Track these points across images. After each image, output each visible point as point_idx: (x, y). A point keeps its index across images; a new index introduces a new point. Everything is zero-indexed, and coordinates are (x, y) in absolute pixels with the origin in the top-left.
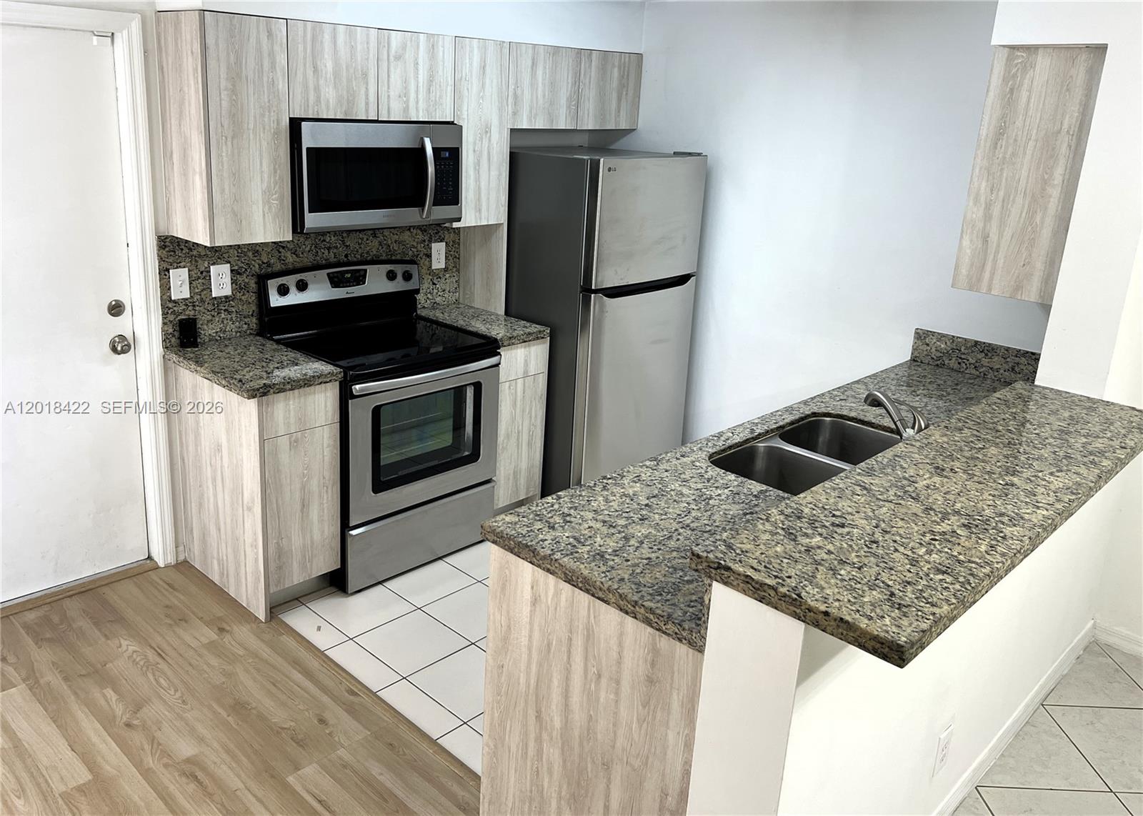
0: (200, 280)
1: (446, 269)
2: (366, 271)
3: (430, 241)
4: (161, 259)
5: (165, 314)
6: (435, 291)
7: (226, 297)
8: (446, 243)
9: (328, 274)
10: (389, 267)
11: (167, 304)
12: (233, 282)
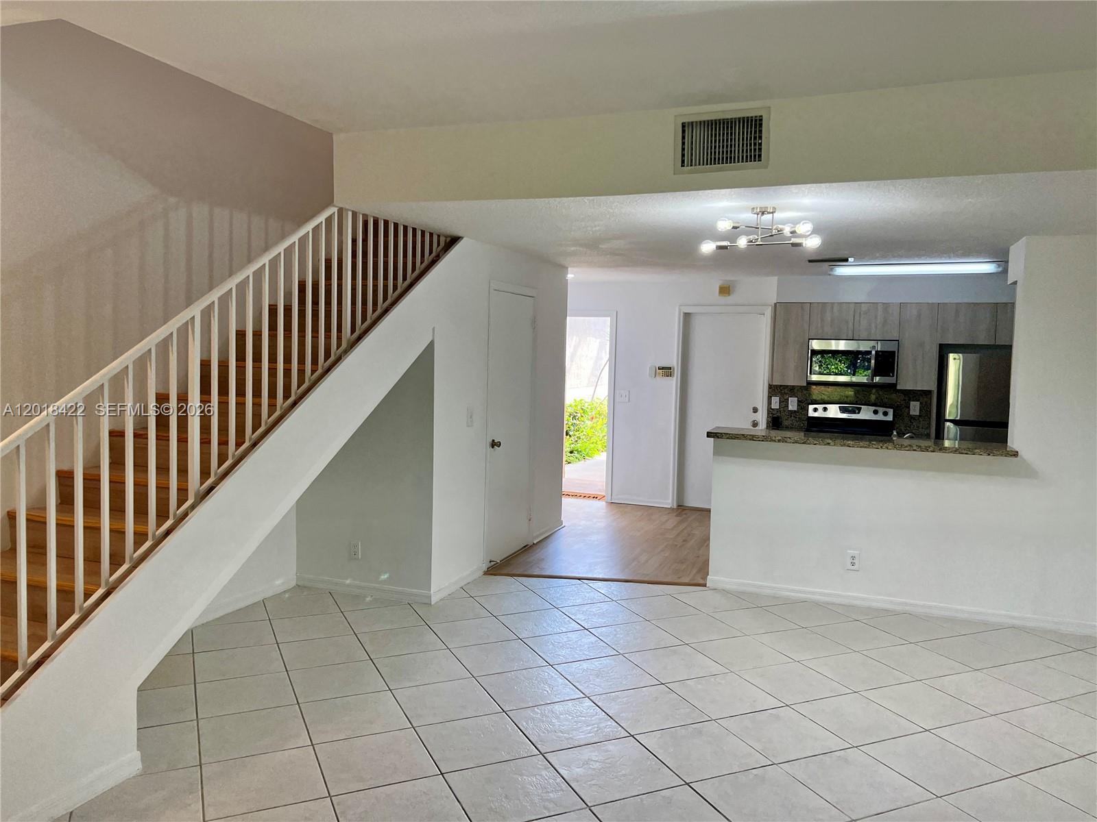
0: (784, 403)
1: (920, 416)
2: (861, 408)
3: (910, 400)
4: (769, 392)
5: (768, 413)
6: (912, 426)
7: (795, 411)
8: (921, 403)
9: (839, 407)
10: (874, 408)
11: (770, 410)
12: (798, 405)
